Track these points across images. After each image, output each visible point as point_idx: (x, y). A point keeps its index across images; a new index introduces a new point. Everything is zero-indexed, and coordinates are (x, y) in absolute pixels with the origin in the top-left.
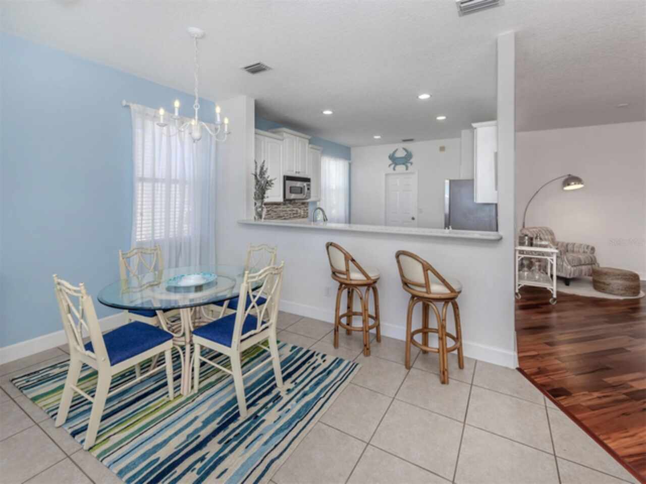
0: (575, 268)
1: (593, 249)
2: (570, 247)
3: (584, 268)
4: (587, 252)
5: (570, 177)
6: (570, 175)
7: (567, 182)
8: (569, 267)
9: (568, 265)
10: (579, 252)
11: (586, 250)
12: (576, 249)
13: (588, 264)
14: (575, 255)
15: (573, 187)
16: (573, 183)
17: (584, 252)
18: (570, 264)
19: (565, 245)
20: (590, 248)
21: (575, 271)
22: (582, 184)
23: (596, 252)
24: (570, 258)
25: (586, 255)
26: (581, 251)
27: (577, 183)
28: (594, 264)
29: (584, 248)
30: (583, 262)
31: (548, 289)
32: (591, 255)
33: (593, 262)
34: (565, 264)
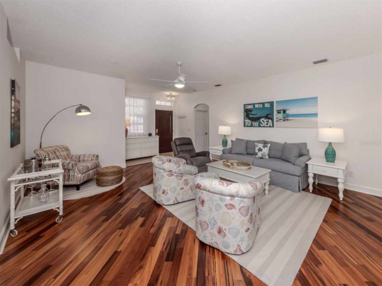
0: (84, 175)
1: (97, 156)
2: (81, 158)
3: (91, 172)
4: (93, 160)
5: (82, 106)
6: (81, 105)
7: (79, 110)
8: (79, 175)
9: (78, 174)
10: (88, 160)
11: (93, 158)
12: (86, 159)
13: (94, 168)
14: (84, 164)
15: (84, 113)
16: (83, 111)
17: (92, 160)
18: (80, 172)
19: (78, 156)
20: (95, 156)
21: (84, 177)
22: (90, 112)
23: (99, 159)
24: (81, 168)
25: (93, 162)
26: (90, 159)
27: (86, 111)
28: (98, 167)
29: (91, 157)
30: (90, 168)
31: (54, 209)
32: (96, 161)
33: (97, 166)
34: (76, 174)
